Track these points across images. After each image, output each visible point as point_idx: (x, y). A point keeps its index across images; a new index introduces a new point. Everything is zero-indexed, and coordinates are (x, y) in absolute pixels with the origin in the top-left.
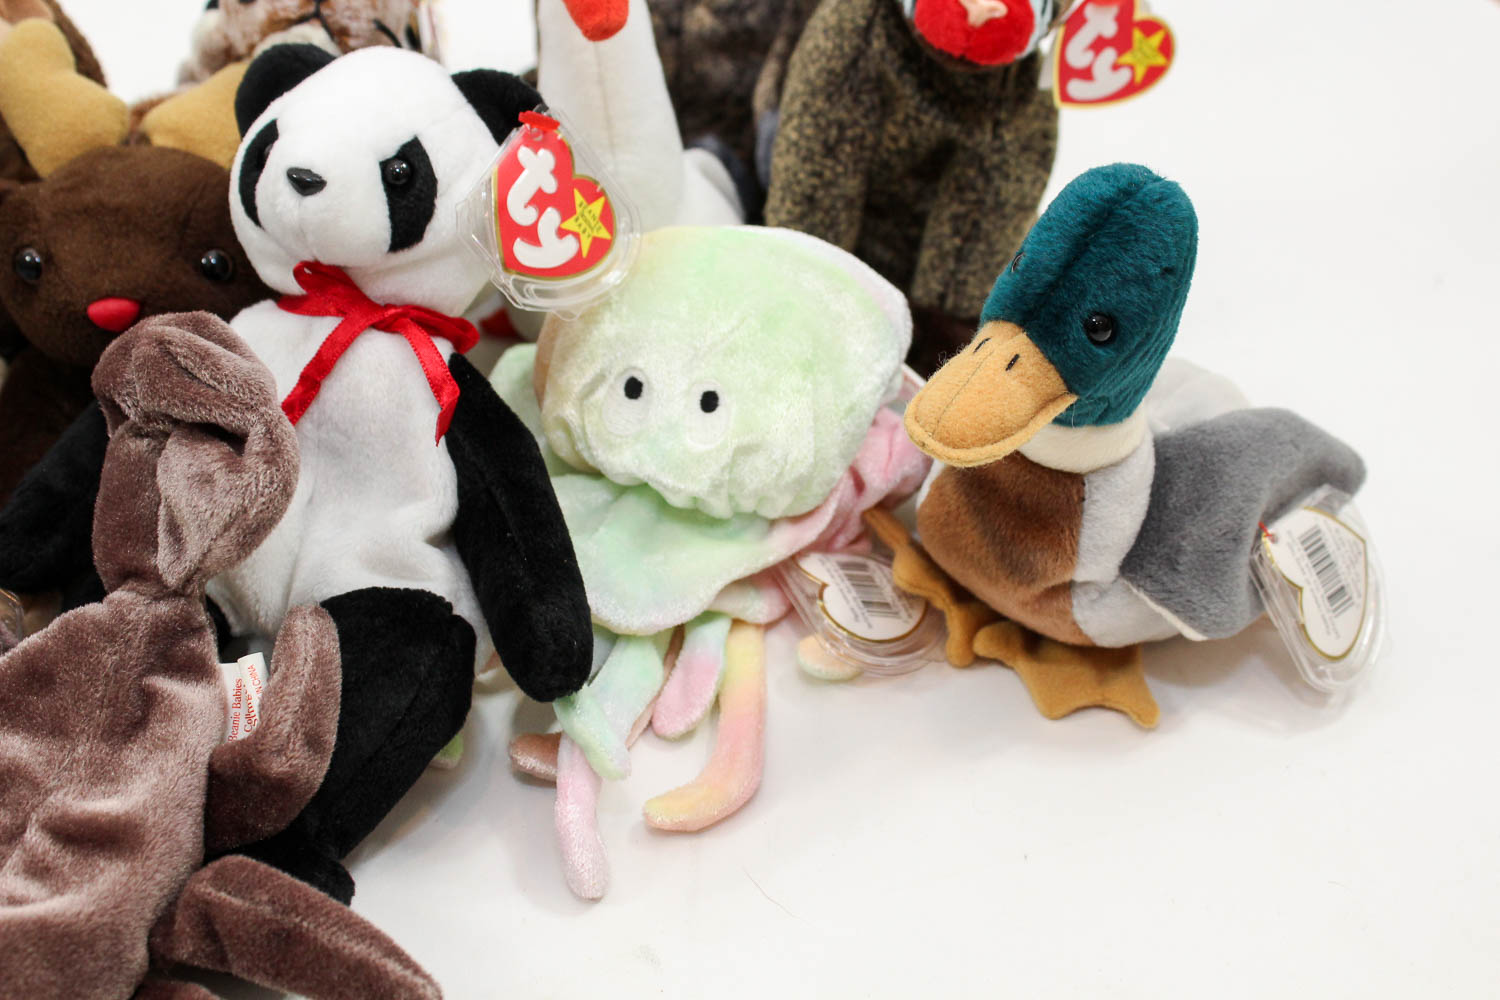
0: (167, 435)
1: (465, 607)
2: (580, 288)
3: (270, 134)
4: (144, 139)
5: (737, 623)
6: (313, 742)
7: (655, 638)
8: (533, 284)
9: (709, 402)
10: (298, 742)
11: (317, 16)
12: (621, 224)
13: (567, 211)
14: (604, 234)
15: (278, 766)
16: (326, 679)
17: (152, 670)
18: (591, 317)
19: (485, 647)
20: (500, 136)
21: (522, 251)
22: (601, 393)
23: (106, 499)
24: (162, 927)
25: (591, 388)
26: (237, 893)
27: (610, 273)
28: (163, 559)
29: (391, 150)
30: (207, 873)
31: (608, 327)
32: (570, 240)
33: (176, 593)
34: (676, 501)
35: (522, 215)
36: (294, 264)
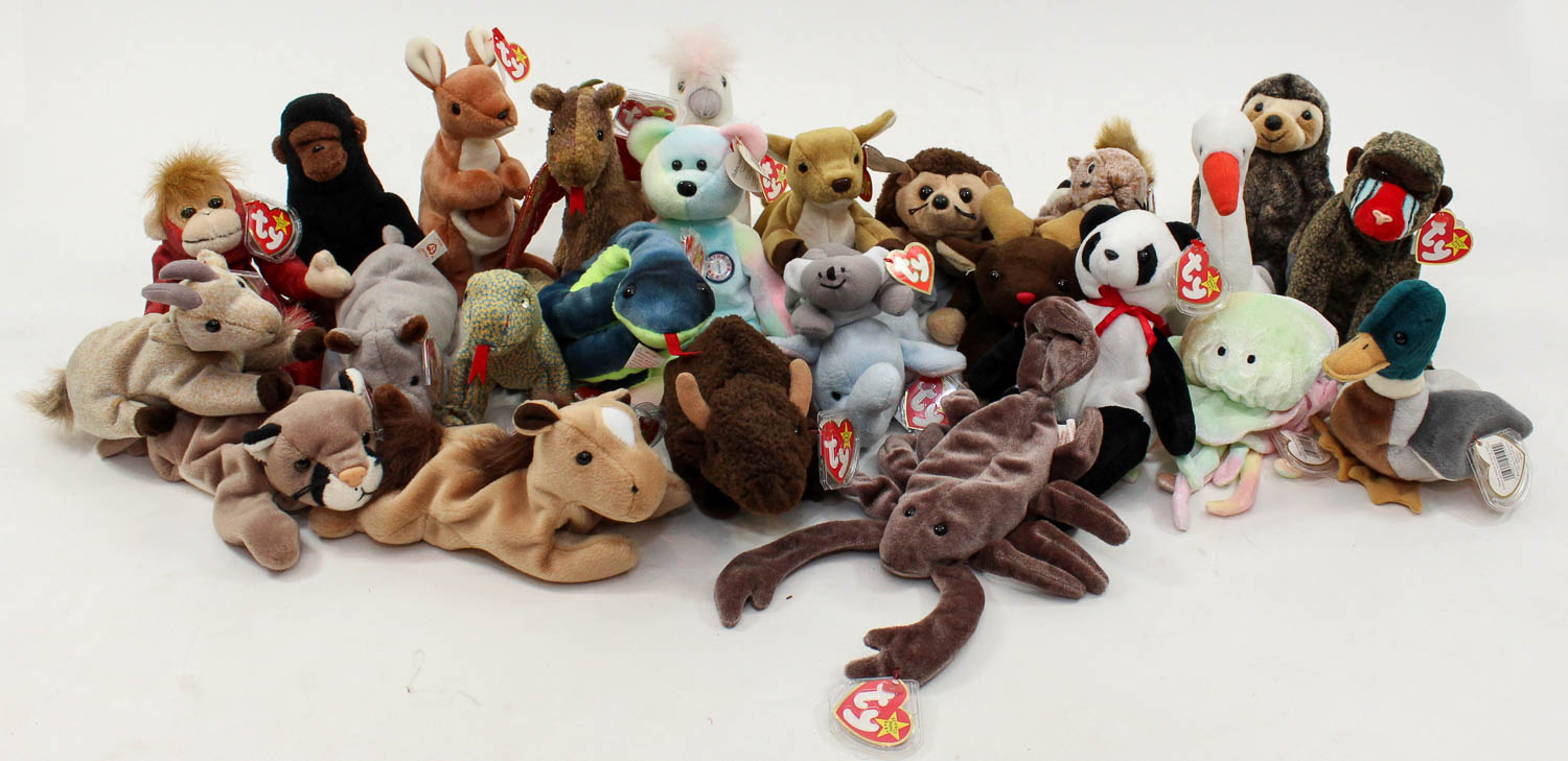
0: (1050, 339)
1: (1148, 420)
2: (1206, 309)
3: (1097, 237)
4: (1039, 235)
5: (1252, 451)
6: (1092, 449)
7: (1218, 448)
8: (1188, 305)
9: (1251, 359)
10: (1088, 447)
11: (1113, 195)
12: (1224, 287)
13: (1204, 279)
14: (1217, 290)
15: (1080, 454)
16: (1099, 429)
17: (1034, 420)
18: (1207, 322)
19: (1154, 437)
20: (1182, 248)
21: (1185, 291)
22: (1208, 352)
23: (1025, 359)
24: (1034, 501)
25: (1204, 350)
26: (1064, 490)
27: (1219, 304)
28: (1043, 382)
29: (1142, 248)
30: (1053, 483)
31: (1214, 327)
32: (1204, 291)
33: (1047, 395)
34: (1234, 398)
35: (1188, 278)
36: (1099, 286)
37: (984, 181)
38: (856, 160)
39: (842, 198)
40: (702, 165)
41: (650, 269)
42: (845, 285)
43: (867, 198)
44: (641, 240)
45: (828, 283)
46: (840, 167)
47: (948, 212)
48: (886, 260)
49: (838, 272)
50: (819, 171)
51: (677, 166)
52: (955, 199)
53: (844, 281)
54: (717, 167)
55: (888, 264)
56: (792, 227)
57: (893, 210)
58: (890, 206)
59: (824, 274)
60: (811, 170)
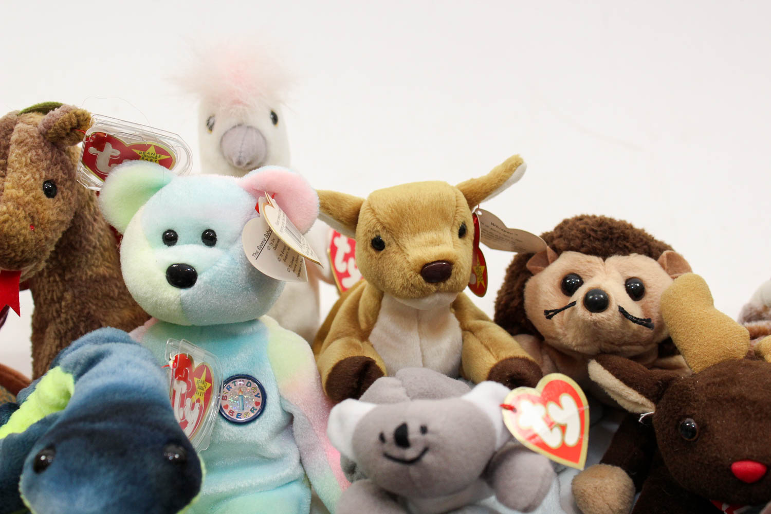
4: (760, 357)
37: (662, 266)
38: (462, 233)
39: (437, 292)
40: (209, 238)
41: (83, 419)
42: (428, 458)
43: (480, 290)
44: (92, 361)
45: (397, 452)
46: (434, 243)
47: (609, 317)
48: (504, 407)
49: (414, 434)
50: (401, 249)
51: (170, 238)
52: (619, 297)
53: (425, 450)
54: (233, 241)
55: (507, 413)
56: (364, 336)
57: (521, 308)
58: (515, 303)
59: (389, 436)
60: (391, 249)
